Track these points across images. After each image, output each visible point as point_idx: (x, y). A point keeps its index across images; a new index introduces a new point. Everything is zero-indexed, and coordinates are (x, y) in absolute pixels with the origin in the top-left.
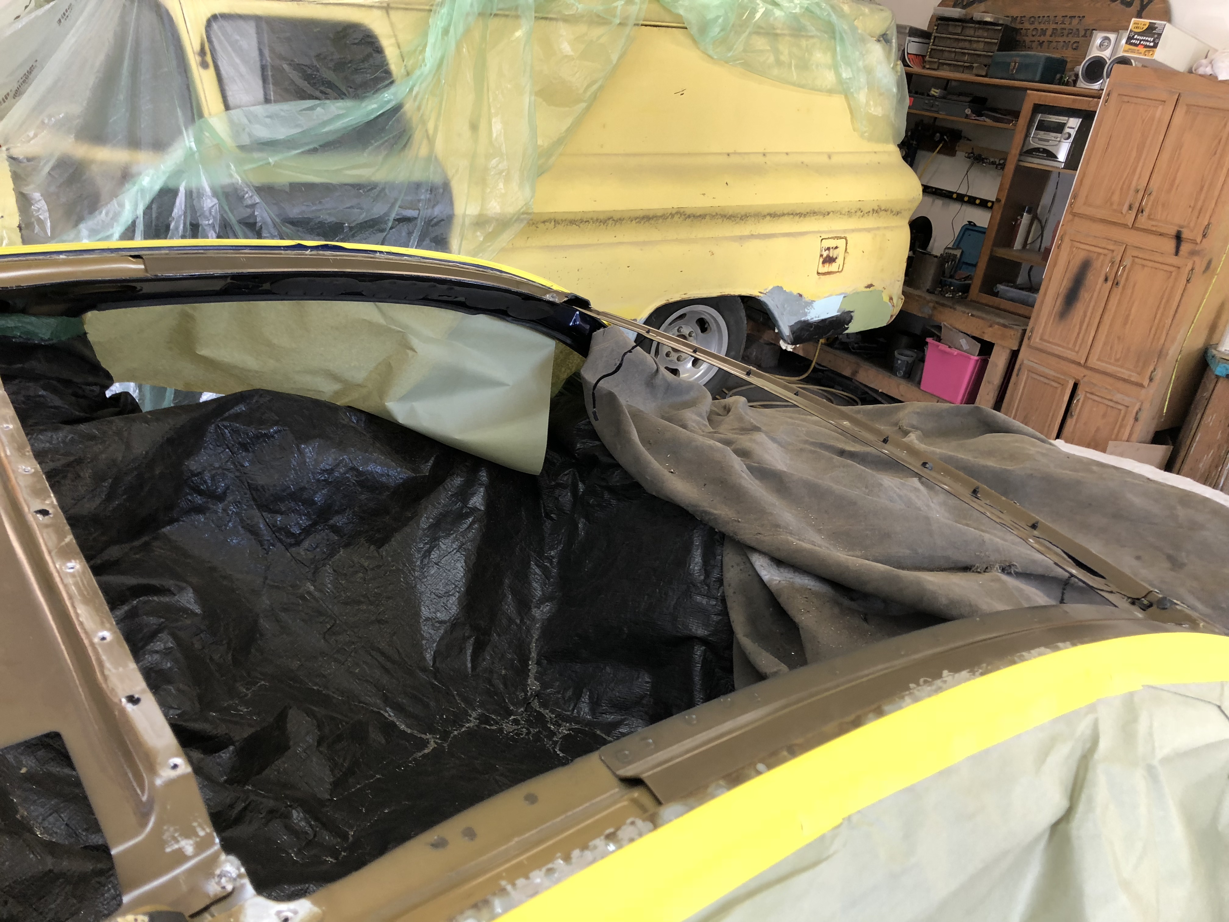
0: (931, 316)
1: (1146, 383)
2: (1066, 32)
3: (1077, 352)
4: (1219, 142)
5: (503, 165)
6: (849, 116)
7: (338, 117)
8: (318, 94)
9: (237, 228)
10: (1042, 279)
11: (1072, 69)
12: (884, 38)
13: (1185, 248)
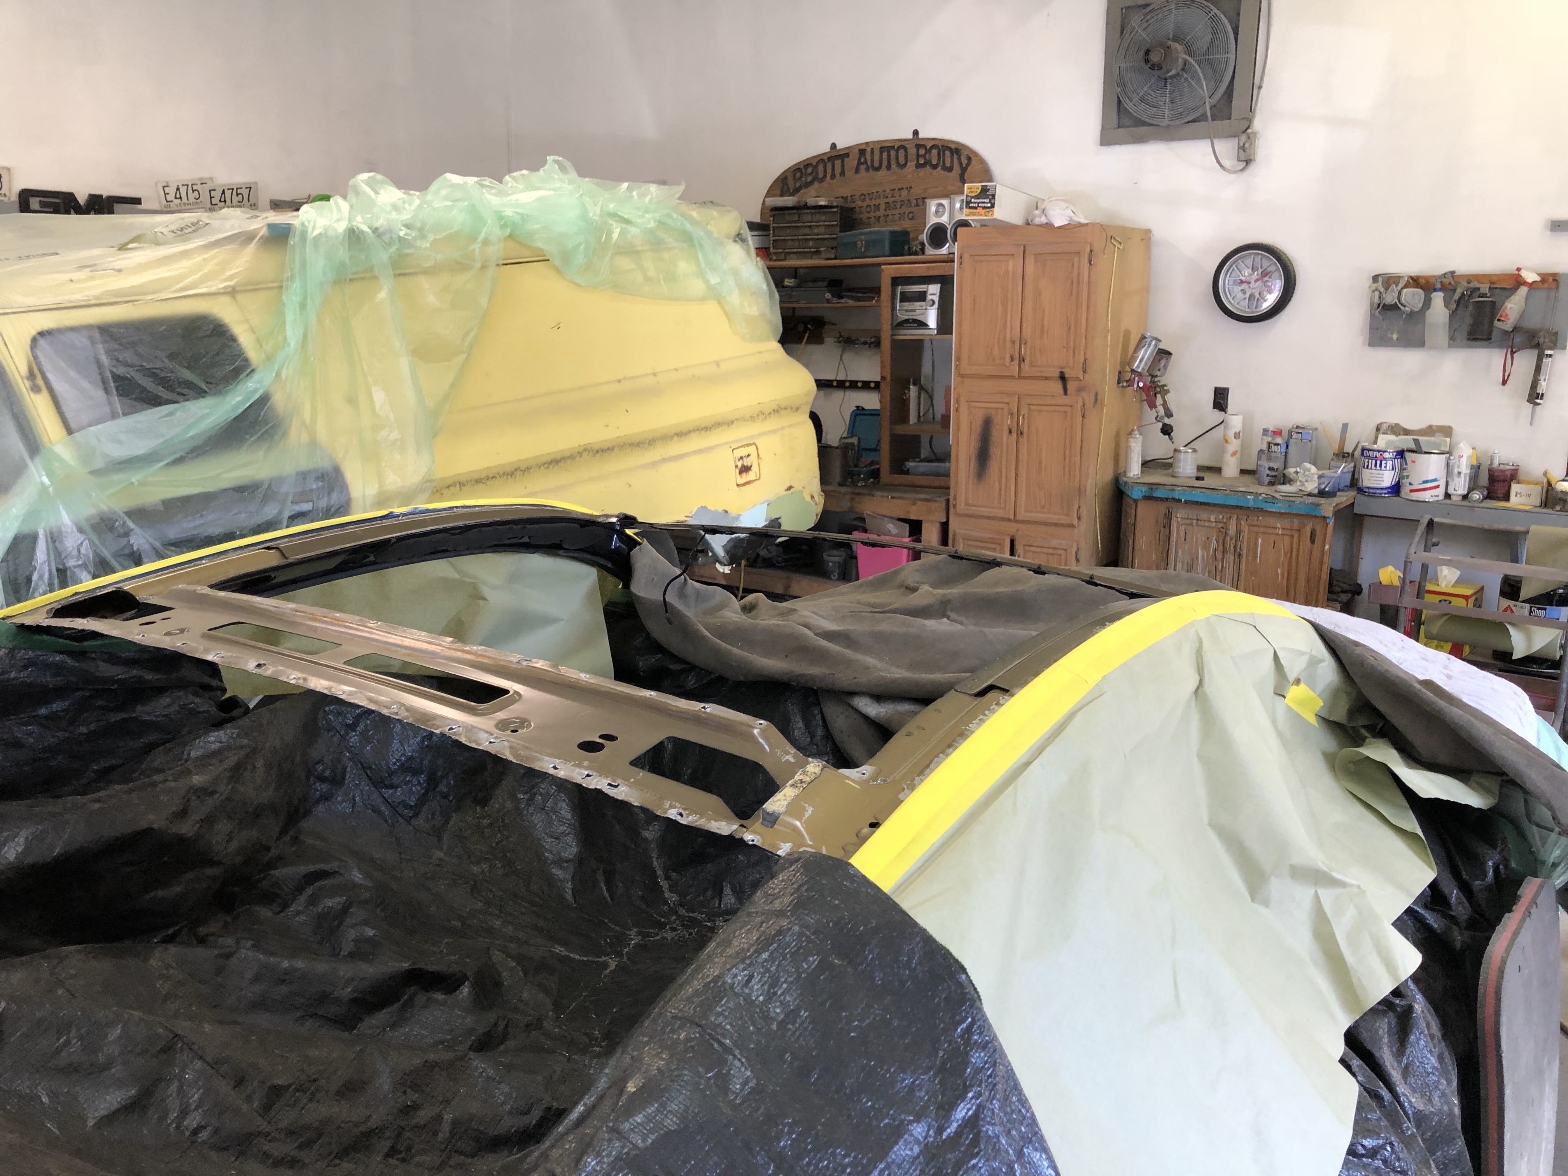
0: (851, 510)
1: (1075, 522)
2: (898, 205)
3: (1004, 509)
4: (1072, 283)
5: (395, 435)
6: (726, 321)
7: (204, 417)
8: (175, 397)
9: (113, 562)
10: (950, 446)
11: (916, 239)
12: (739, 238)
13: (1071, 386)
